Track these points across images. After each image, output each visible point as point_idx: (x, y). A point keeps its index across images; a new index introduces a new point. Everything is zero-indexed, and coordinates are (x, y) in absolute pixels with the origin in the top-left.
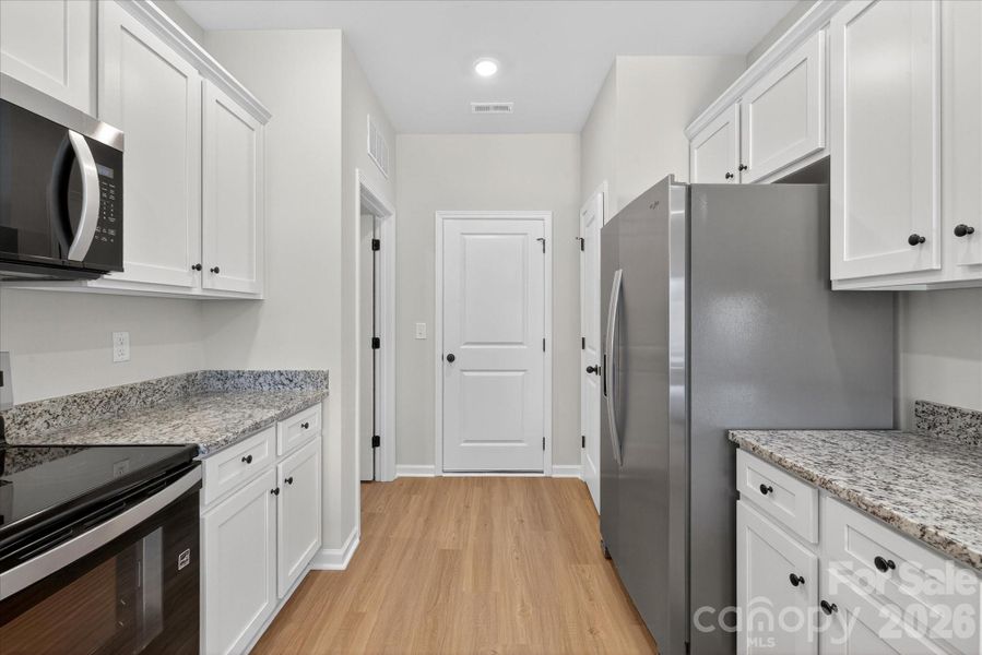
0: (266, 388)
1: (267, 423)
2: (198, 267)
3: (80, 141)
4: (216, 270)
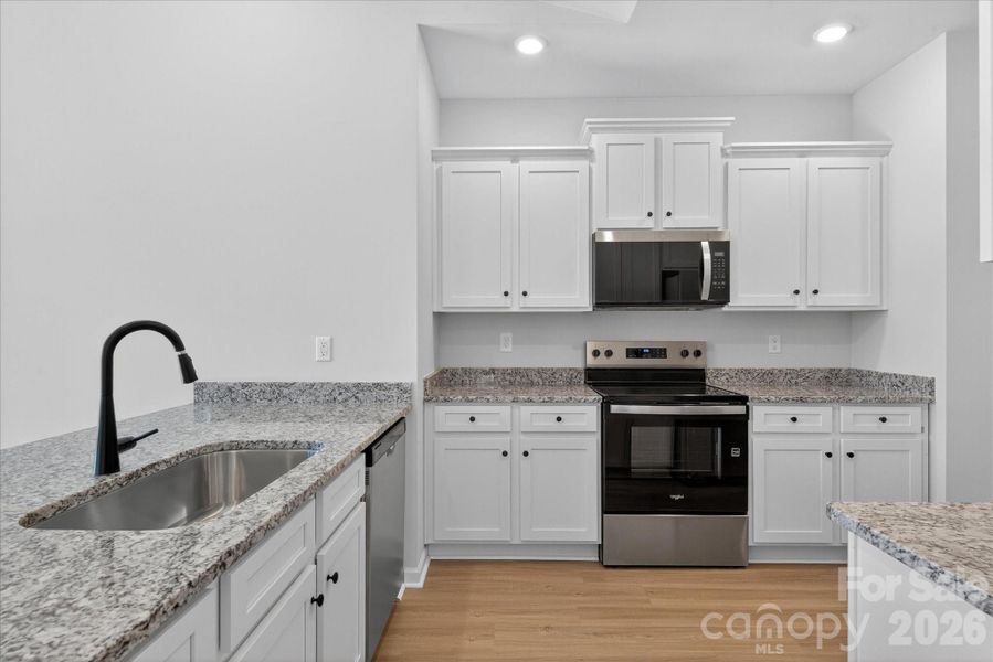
0: (886, 388)
1: (814, 402)
2: (797, 292)
3: (705, 245)
4: (816, 292)
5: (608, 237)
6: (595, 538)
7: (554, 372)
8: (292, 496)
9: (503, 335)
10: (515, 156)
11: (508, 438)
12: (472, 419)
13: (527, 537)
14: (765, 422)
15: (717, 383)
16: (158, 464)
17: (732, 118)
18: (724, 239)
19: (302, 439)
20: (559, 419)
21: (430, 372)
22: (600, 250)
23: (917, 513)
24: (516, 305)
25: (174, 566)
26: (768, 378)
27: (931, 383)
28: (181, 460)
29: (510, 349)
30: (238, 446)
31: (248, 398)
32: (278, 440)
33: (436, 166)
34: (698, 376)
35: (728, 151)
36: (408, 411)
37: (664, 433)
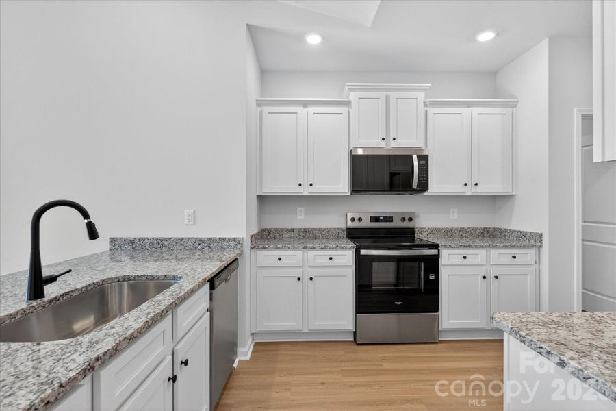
0: (515, 239)
1: (476, 247)
2: (466, 184)
3: (415, 157)
4: (476, 184)
5: (360, 152)
6: (351, 327)
7: (328, 231)
8: (152, 315)
9: (299, 209)
10: (305, 104)
11: (300, 270)
12: (280, 259)
13: (312, 328)
14: (449, 259)
15: (421, 236)
16: (72, 291)
17: (430, 84)
18: (426, 153)
19: (169, 274)
20: (331, 259)
21: (255, 231)
22: (355, 160)
23: (546, 320)
24: (306, 191)
25: (53, 371)
26: (449, 233)
27: (541, 236)
28: (89, 288)
29: (302, 217)
30: (128, 278)
31: (143, 247)
32: (155, 274)
33: (259, 109)
34: (410, 232)
35: (428, 103)
36: (240, 254)
37: (392, 266)
